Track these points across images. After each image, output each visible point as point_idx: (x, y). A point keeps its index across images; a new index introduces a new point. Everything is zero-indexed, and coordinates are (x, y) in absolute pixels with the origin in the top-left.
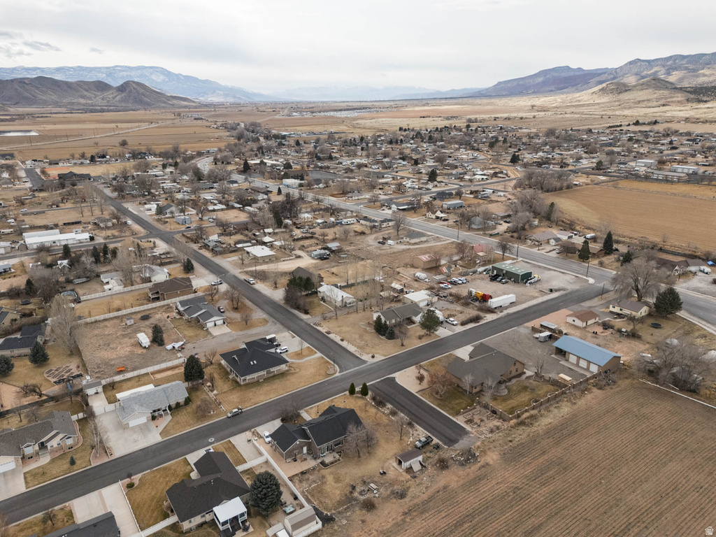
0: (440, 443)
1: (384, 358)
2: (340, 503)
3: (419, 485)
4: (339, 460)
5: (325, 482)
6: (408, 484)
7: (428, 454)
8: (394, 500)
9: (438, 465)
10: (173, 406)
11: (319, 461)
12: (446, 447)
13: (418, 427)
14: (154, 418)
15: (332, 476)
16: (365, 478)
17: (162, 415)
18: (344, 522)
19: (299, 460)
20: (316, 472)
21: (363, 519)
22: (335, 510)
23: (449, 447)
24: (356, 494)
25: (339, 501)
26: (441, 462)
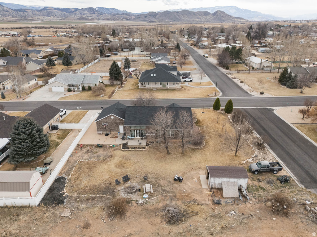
0: (293, 178)
1: (274, 96)
2: (94, 189)
3: (215, 217)
4: (144, 148)
5: (107, 162)
6: (198, 208)
7: (263, 184)
8: (158, 220)
9: (269, 204)
10: (87, 88)
11: (125, 142)
12: (301, 186)
13: (270, 151)
14: (69, 90)
15: (121, 159)
16: (150, 176)
17: (75, 90)
18: (67, 213)
19: (110, 136)
20: (110, 150)
21: (91, 222)
22: (79, 193)
23: (306, 187)
24: (121, 188)
25: (94, 187)
26: (277, 201)
